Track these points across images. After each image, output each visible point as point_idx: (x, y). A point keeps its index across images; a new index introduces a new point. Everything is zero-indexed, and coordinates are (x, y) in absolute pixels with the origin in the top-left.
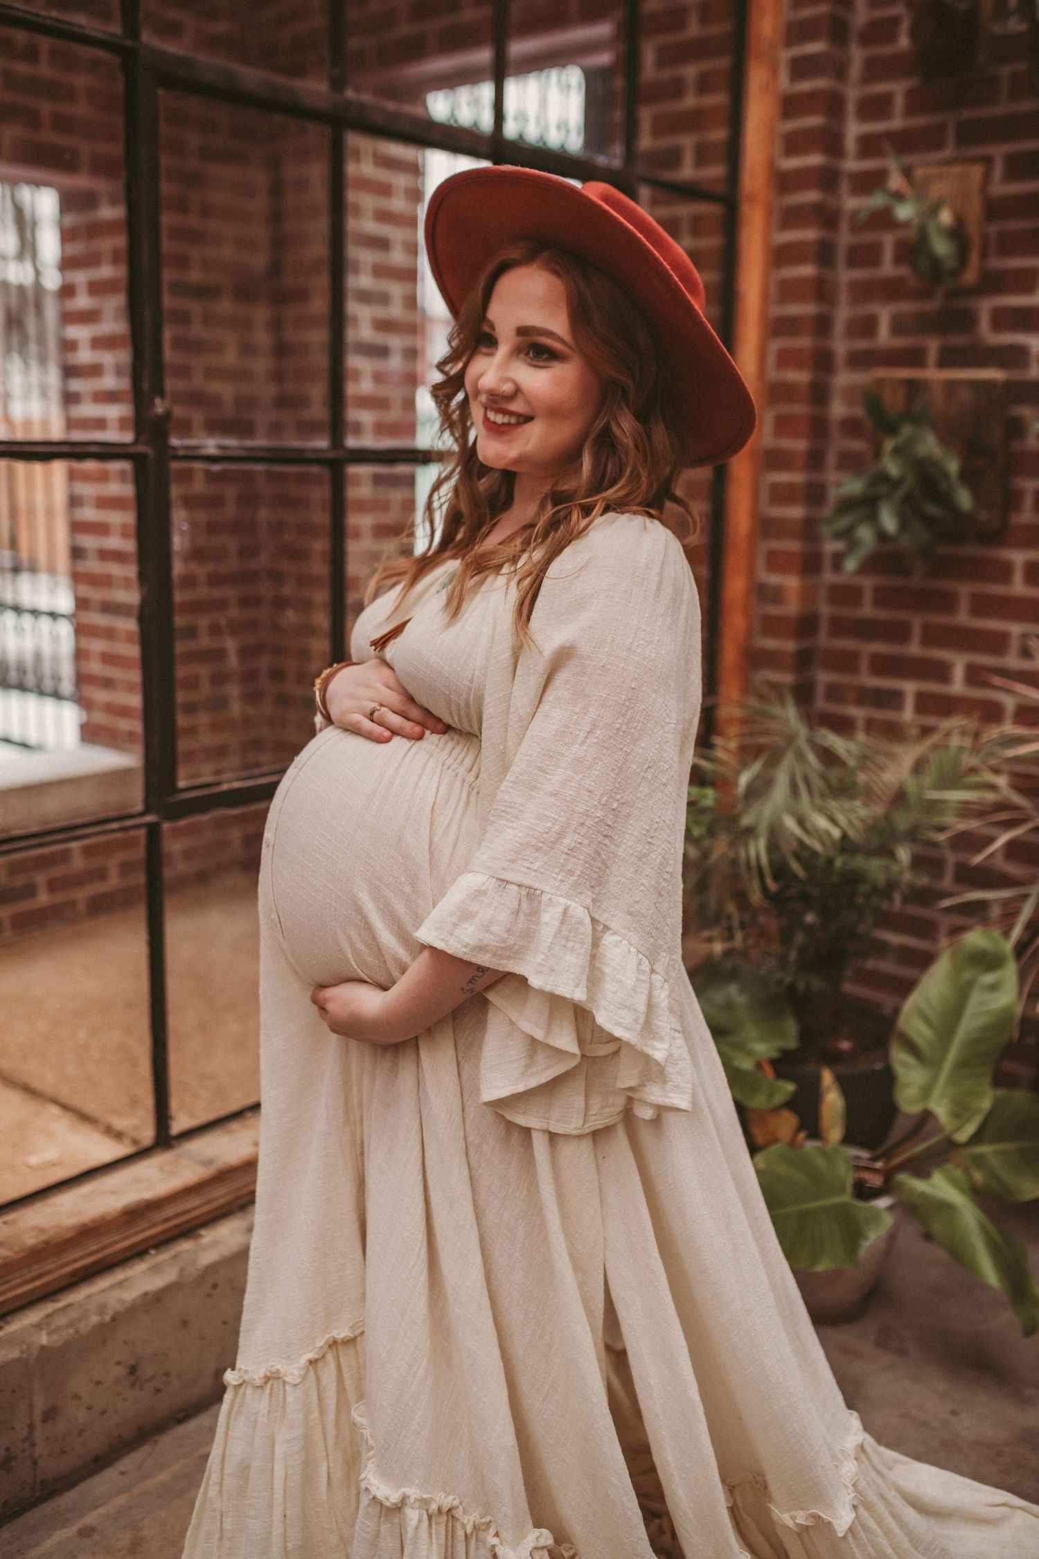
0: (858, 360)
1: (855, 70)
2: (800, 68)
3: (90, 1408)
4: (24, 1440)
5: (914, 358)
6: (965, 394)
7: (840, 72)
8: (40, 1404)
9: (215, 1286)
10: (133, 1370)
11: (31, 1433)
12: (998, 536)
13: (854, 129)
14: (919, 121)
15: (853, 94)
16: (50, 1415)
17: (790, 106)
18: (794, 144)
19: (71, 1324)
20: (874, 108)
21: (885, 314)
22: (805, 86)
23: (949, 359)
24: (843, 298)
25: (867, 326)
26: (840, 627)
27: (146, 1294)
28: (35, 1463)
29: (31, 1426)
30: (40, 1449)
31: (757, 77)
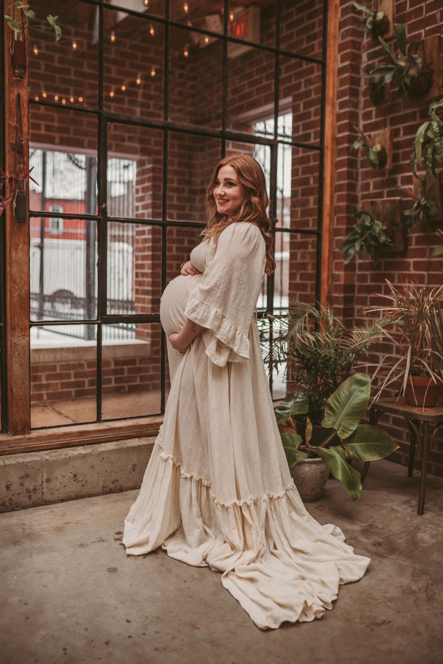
0: (364, 197)
1: (362, 105)
2: (342, 105)
3: (61, 483)
4: (40, 486)
5: (380, 195)
6: (388, 205)
7: (356, 105)
8: (45, 477)
9: (103, 459)
10: (75, 476)
11: (42, 484)
12: (405, 253)
13: (362, 123)
14: (380, 119)
15: (361, 112)
16: (48, 481)
17: (339, 117)
18: (341, 129)
19: (56, 456)
20: (367, 116)
21: (371, 182)
22: (343, 111)
23: (390, 194)
24: (360, 178)
25: (366, 187)
26: (362, 289)
27: (80, 454)
28: (43, 493)
29: (42, 482)
30: (44, 490)
31: (328, 108)
